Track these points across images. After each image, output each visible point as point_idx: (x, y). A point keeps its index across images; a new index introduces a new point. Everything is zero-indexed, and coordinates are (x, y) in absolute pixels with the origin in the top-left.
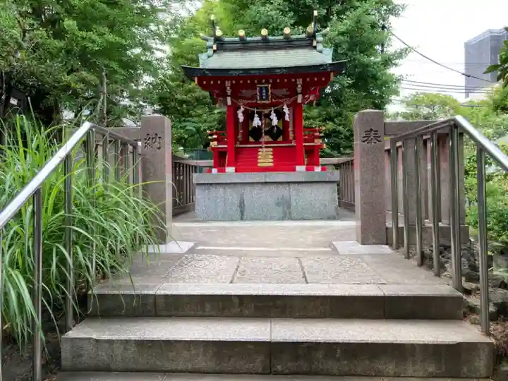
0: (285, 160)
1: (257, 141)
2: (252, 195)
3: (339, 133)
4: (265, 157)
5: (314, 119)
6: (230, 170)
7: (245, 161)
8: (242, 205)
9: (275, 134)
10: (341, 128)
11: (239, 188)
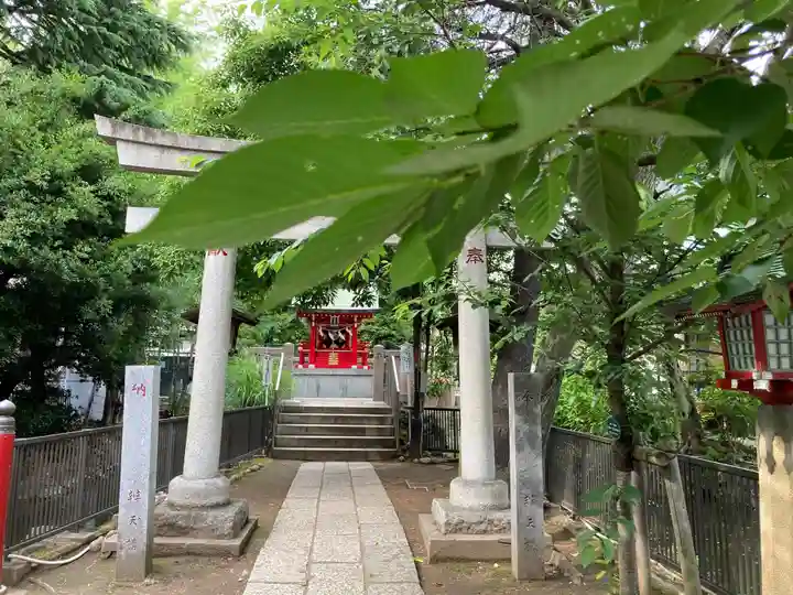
0: (346, 361)
1: (328, 347)
2: (324, 382)
3: (393, 336)
4: (333, 359)
5: (373, 324)
6: (312, 366)
7: (320, 361)
8: (318, 387)
9: (339, 343)
10: (394, 332)
11: (317, 378)
